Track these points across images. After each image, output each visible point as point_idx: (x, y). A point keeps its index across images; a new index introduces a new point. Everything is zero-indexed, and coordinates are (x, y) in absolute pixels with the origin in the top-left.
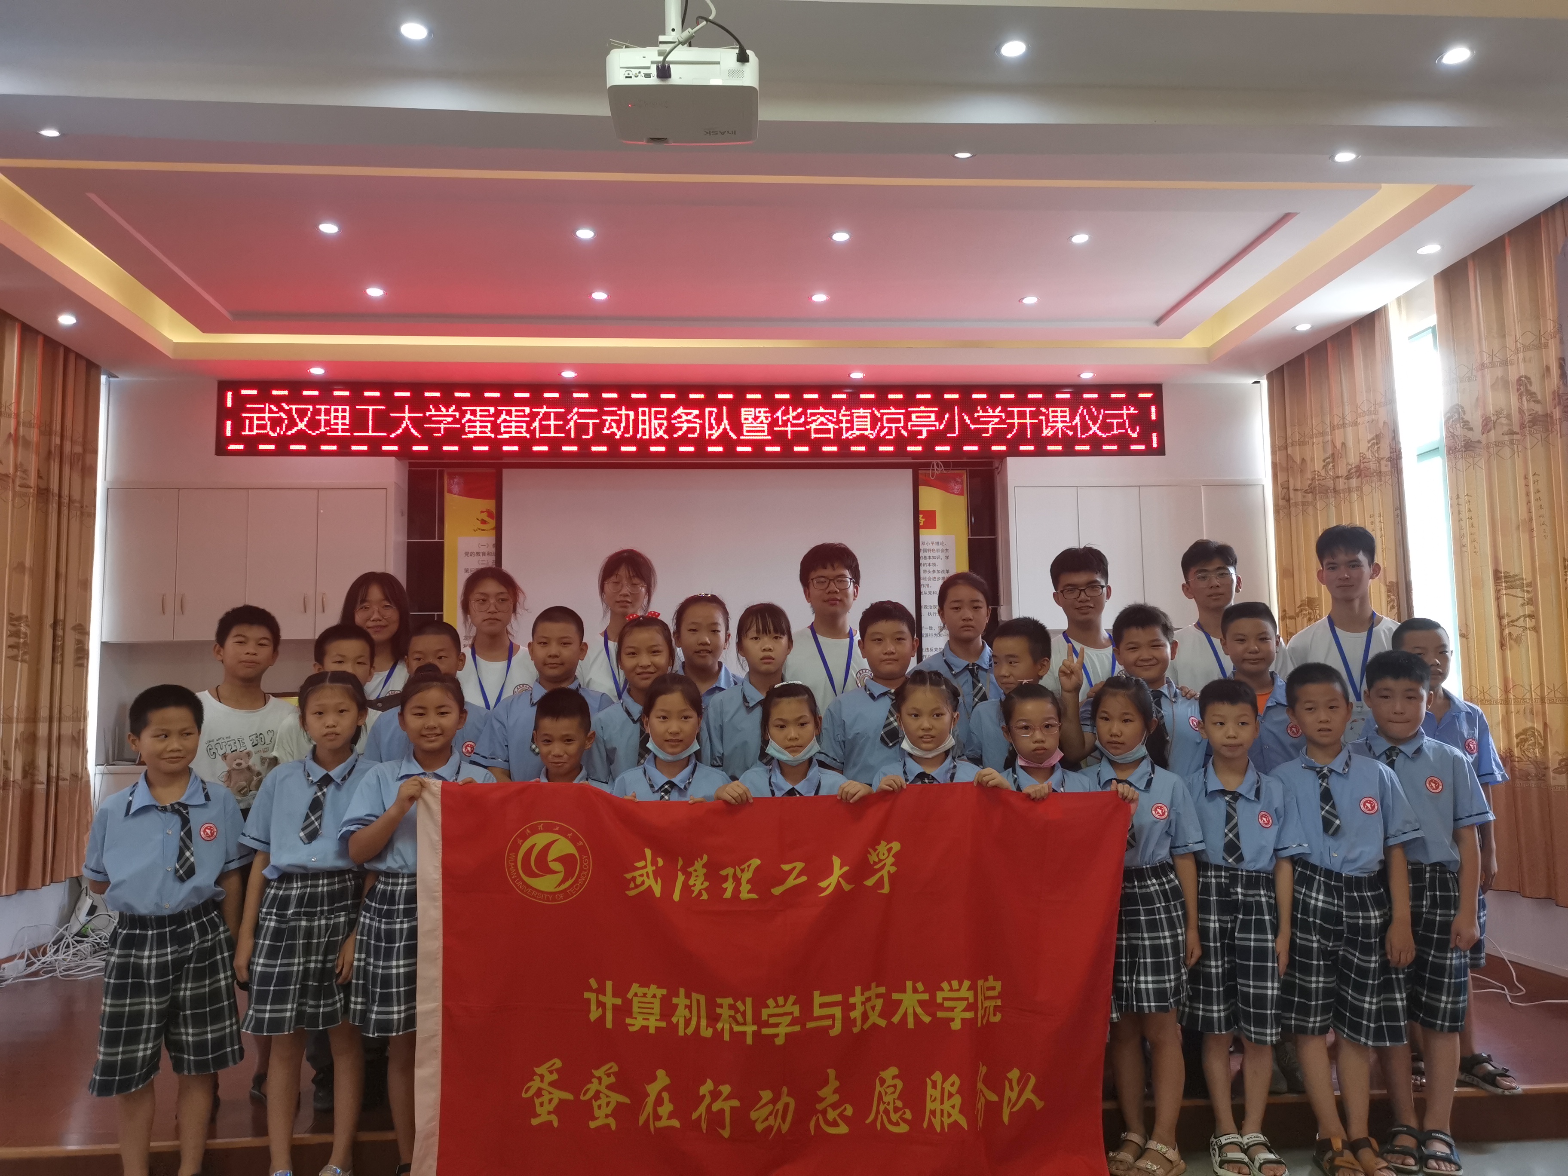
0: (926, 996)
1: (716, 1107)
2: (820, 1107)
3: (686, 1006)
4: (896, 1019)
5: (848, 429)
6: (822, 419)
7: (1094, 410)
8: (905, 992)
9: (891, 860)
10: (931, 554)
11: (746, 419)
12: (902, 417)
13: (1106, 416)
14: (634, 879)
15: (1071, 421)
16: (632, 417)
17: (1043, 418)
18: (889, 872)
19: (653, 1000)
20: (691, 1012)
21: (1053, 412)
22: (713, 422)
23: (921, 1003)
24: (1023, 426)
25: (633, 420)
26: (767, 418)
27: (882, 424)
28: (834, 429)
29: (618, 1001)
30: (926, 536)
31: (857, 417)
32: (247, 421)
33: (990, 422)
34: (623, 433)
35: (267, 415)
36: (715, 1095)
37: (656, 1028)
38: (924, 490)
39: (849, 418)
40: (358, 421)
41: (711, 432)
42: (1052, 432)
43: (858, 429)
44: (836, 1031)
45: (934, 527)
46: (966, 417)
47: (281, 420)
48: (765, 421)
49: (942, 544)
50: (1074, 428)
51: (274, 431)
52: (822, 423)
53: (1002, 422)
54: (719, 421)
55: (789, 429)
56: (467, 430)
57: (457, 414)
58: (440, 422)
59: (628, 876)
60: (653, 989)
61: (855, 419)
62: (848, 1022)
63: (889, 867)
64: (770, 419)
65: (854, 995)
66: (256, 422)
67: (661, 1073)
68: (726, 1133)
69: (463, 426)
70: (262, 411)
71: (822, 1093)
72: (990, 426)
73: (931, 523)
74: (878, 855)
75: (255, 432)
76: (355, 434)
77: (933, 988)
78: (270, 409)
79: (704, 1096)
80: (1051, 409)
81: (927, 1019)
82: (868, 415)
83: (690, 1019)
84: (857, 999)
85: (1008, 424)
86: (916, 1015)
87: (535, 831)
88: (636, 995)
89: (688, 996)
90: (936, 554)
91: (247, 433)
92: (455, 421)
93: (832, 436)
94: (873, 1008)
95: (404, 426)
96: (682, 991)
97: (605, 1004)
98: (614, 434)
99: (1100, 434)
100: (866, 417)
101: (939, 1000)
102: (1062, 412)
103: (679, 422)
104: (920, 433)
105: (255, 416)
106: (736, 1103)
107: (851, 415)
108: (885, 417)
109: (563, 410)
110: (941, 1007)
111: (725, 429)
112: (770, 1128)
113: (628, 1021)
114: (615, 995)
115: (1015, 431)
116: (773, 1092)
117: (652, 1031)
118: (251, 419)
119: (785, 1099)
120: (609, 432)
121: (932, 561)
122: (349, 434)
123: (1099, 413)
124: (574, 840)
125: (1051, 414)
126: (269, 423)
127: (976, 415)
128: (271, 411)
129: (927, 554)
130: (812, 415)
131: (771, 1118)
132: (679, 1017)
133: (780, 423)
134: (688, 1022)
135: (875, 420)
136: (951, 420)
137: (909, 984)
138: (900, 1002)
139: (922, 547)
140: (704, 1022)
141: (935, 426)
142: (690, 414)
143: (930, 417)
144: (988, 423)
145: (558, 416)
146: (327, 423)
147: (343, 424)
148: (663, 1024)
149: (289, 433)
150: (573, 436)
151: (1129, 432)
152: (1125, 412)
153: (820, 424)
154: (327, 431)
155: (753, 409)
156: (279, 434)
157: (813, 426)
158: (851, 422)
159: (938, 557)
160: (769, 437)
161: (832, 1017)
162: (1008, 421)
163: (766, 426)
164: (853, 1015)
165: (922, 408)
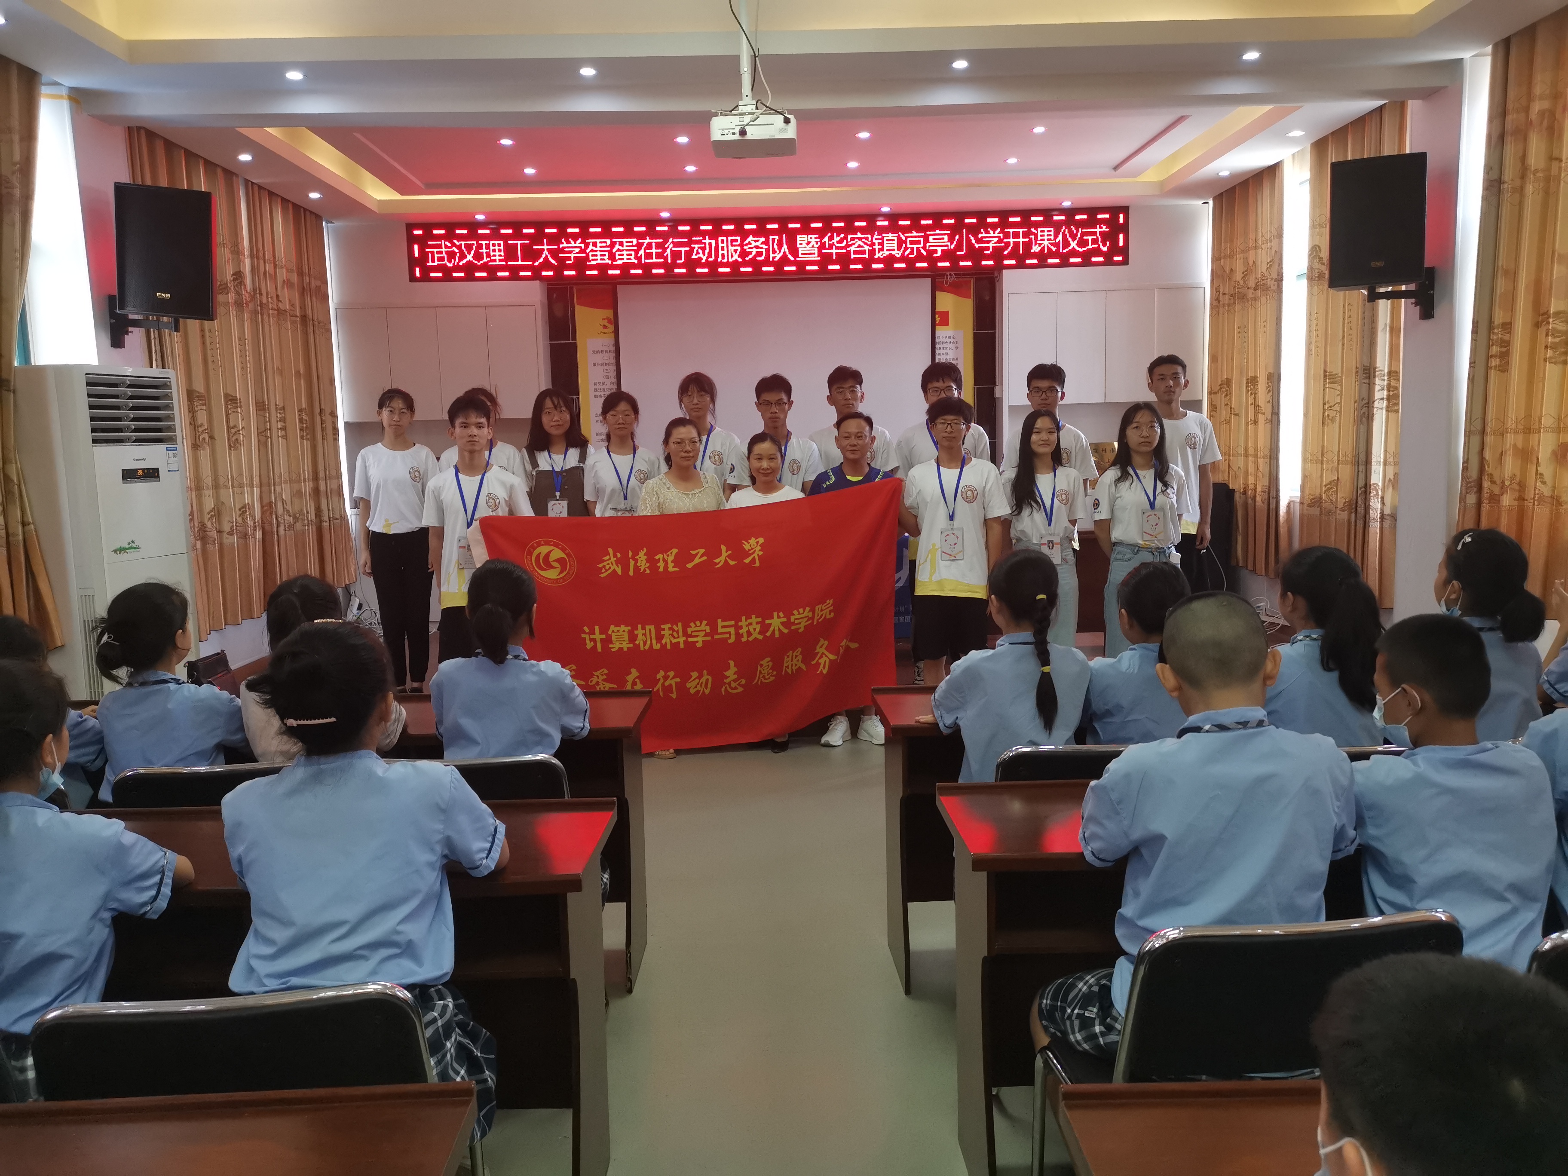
0: (785, 620)
1: (667, 684)
2: (727, 681)
3: (643, 634)
4: (768, 634)
5: (880, 250)
6: (860, 242)
7: (1073, 229)
8: (773, 618)
9: (759, 548)
10: (945, 346)
11: (801, 244)
12: (921, 239)
13: (1083, 234)
14: (604, 566)
15: (1055, 239)
16: (714, 245)
17: (1033, 237)
18: (758, 555)
19: (623, 633)
20: (646, 637)
21: (1041, 231)
22: (776, 247)
23: (782, 623)
24: (1017, 244)
25: (715, 247)
26: (817, 243)
27: (906, 245)
28: (869, 250)
29: (604, 636)
30: (941, 331)
31: (887, 240)
32: (430, 254)
33: (990, 241)
34: (708, 258)
35: (444, 250)
36: (666, 678)
37: (628, 648)
38: (940, 295)
39: (880, 241)
40: (510, 252)
41: (774, 255)
42: (1040, 248)
43: (887, 250)
44: (732, 640)
45: (947, 324)
46: (972, 238)
47: (454, 253)
48: (815, 245)
49: (953, 337)
50: (1057, 245)
51: (450, 262)
52: (859, 246)
53: (1000, 241)
54: (780, 246)
55: (834, 251)
56: (591, 258)
57: (583, 245)
58: (570, 252)
59: (600, 566)
60: (623, 627)
61: (885, 242)
62: (739, 636)
63: (758, 552)
64: (819, 243)
65: (741, 621)
66: (436, 256)
67: (633, 671)
68: (674, 696)
69: (588, 255)
70: (440, 246)
71: (727, 674)
72: (991, 245)
73: (945, 321)
74: (750, 546)
75: (436, 263)
76: (509, 263)
77: (788, 615)
78: (445, 245)
79: (660, 679)
80: (1039, 230)
81: (786, 631)
82: (896, 238)
83: (646, 641)
84: (743, 623)
85: (1005, 243)
86: (779, 629)
87: (539, 545)
88: (613, 631)
89: (643, 628)
90: (948, 346)
91: (430, 264)
92: (582, 251)
93: (867, 256)
94: (755, 630)
95: (544, 256)
96: (640, 626)
97: (595, 639)
98: (701, 259)
99: (1078, 249)
100: (893, 240)
101: (792, 620)
102: (1048, 231)
103: (750, 248)
104: (936, 251)
105: (435, 250)
106: (678, 680)
107: (882, 239)
108: (909, 239)
109: (661, 241)
110: (794, 624)
111: (785, 253)
112: (698, 691)
113: (611, 646)
114: (601, 633)
115: (1010, 248)
116: (698, 672)
117: (625, 649)
118: (433, 253)
119: (705, 677)
120: (696, 257)
121: (945, 351)
122: (504, 263)
123: (1078, 231)
124: (563, 550)
125: (1039, 234)
126: (446, 256)
127: (980, 236)
128: (446, 247)
129: (942, 346)
130: (852, 239)
131: (699, 686)
132: (640, 641)
133: (827, 246)
134: (645, 643)
135: (900, 243)
136: (960, 241)
137: (775, 614)
138: (770, 625)
139: (937, 340)
140: (654, 642)
141: (947, 246)
142: (758, 241)
143: (943, 239)
144: (989, 242)
145: (658, 246)
146: (488, 255)
147: (500, 255)
148: (631, 645)
149: (461, 263)
150: (669, 261)
151: (1101, 246)
152: (1098, 230)
153: (858, 247)
154: (489, 261)
155: (806, 236)
156: (454, 264)
157: (852, 249)
158: (882, 244)
159: (950, 348)
160: (819, 258)
161: (729, 633)
162: (1005, 240)
163: (816, 249)
164: (741, 632)
165: (938, 232)
